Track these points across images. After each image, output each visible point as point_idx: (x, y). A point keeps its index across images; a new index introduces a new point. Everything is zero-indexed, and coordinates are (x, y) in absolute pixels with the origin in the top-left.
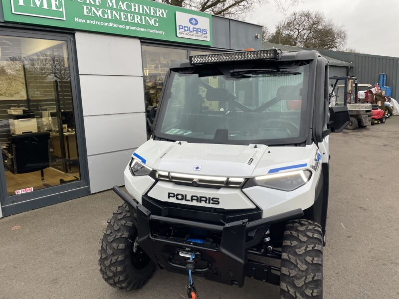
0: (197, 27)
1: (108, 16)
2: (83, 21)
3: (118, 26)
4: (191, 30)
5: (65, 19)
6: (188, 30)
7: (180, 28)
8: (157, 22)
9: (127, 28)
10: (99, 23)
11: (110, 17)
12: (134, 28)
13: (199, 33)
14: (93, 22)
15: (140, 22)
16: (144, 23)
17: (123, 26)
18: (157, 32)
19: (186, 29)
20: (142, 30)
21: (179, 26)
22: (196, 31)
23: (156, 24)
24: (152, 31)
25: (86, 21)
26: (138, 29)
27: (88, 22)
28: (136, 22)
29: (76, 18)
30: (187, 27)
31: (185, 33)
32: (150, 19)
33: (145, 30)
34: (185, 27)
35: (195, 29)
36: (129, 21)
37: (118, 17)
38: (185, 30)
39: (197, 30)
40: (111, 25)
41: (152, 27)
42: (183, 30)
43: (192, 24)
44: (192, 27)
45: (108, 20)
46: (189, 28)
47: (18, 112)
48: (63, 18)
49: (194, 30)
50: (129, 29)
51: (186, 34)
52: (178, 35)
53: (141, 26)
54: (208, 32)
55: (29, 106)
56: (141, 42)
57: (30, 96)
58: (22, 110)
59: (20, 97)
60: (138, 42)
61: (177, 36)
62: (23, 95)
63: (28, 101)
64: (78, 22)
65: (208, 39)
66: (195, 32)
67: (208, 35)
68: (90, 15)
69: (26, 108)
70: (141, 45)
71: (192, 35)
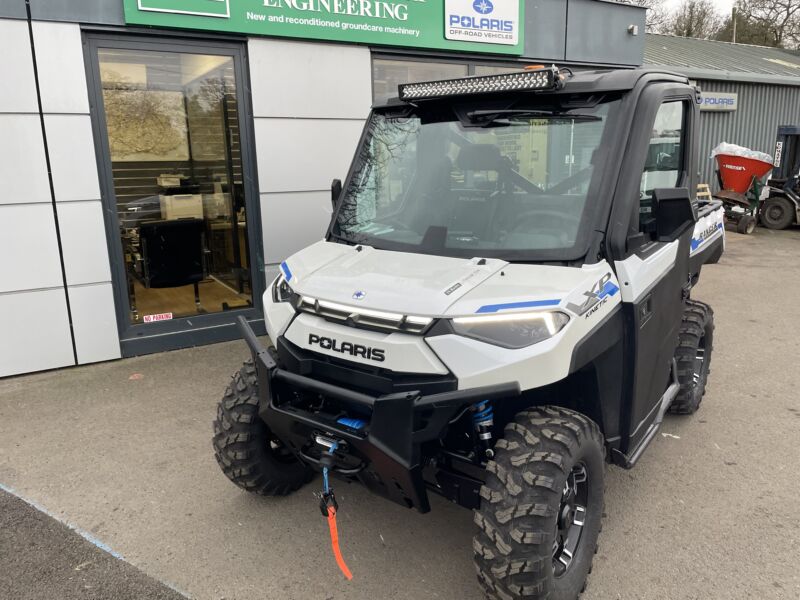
0: (489, 16)
1: (308, 6)
2: (263, 18)
3: (326, 23)
4: (477, 23)
5: (228, 16)
6: (469, 25)
7: (452, 22)
8: (405, 11)
9: (345, 26)
10: (291, 20)
11: (312, 8)
12: (358, 27)
13: (495, 29)
14: (280, 19)
15: (370, 14)
16: (378, 15)
17: (337, 24)
18: (404, 31)
19: (466, 22)
20: (375, 28)
21: (451, 17)
22: (487, 25)
23: (402, 16)
24: (394, 31)
25: (267, 18)
26: (365, 27)
27: (272, 19)
28: (362, 14)
29: (248, 14)
30: (469, 19)
31: (463, 31)
32: (390, 6)
33: (381, 29)
34: (463, 18)
35: (485, 22)
36: (349, 12)
37: (328, 7)
38: (463, 24)
39: (490, 24)
40: (313, 22)
41: (396, 23)
42: (459, 25)
43: (481, 12)
44: (478, 17)
45: (308, 14)
46: (471, 21)
47: (173, 182)
48: (226, 13)
49: (482, 25)
50: (349, 28)
51: (466, 33)
52: (448, 36)
53: (372, 21)
54: (516, 26)
55: (191, 173)
56: (372, 53)
57: (194, 155)
58: (178, 180)
59: (179, 156)
60: (366, 52)
61: (445, 39)
62: (181, 154)
63: (191, 162)
64: (253, 19)
65: (515, 41)
66: (485, 28)
67: (515, 32)
68: (275, 5)
69: (185, 175)
70: (372, 59)
71: (480, 35)
